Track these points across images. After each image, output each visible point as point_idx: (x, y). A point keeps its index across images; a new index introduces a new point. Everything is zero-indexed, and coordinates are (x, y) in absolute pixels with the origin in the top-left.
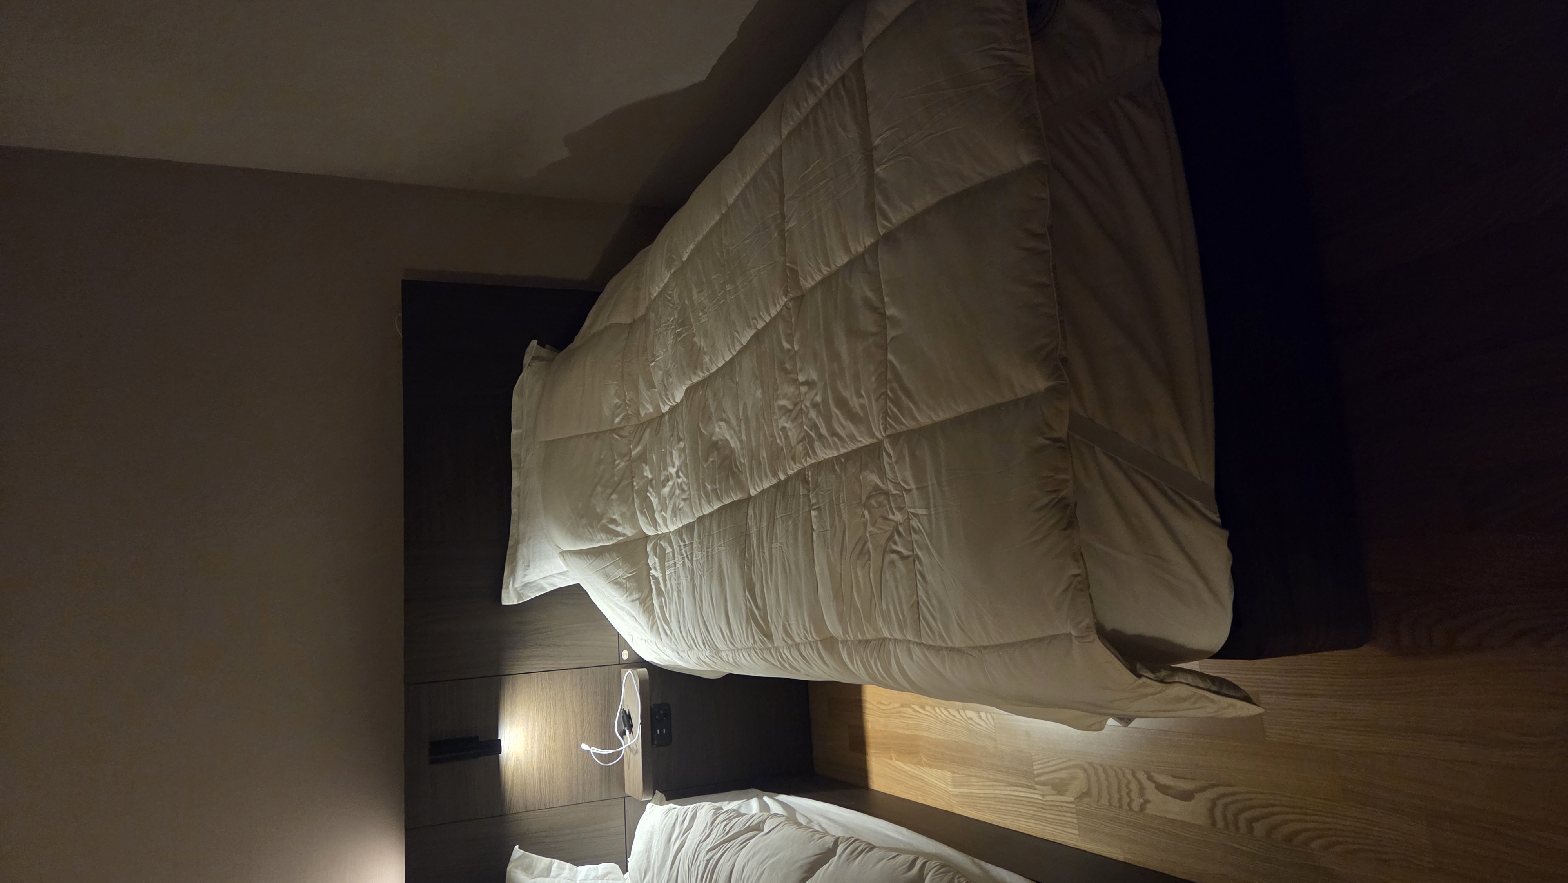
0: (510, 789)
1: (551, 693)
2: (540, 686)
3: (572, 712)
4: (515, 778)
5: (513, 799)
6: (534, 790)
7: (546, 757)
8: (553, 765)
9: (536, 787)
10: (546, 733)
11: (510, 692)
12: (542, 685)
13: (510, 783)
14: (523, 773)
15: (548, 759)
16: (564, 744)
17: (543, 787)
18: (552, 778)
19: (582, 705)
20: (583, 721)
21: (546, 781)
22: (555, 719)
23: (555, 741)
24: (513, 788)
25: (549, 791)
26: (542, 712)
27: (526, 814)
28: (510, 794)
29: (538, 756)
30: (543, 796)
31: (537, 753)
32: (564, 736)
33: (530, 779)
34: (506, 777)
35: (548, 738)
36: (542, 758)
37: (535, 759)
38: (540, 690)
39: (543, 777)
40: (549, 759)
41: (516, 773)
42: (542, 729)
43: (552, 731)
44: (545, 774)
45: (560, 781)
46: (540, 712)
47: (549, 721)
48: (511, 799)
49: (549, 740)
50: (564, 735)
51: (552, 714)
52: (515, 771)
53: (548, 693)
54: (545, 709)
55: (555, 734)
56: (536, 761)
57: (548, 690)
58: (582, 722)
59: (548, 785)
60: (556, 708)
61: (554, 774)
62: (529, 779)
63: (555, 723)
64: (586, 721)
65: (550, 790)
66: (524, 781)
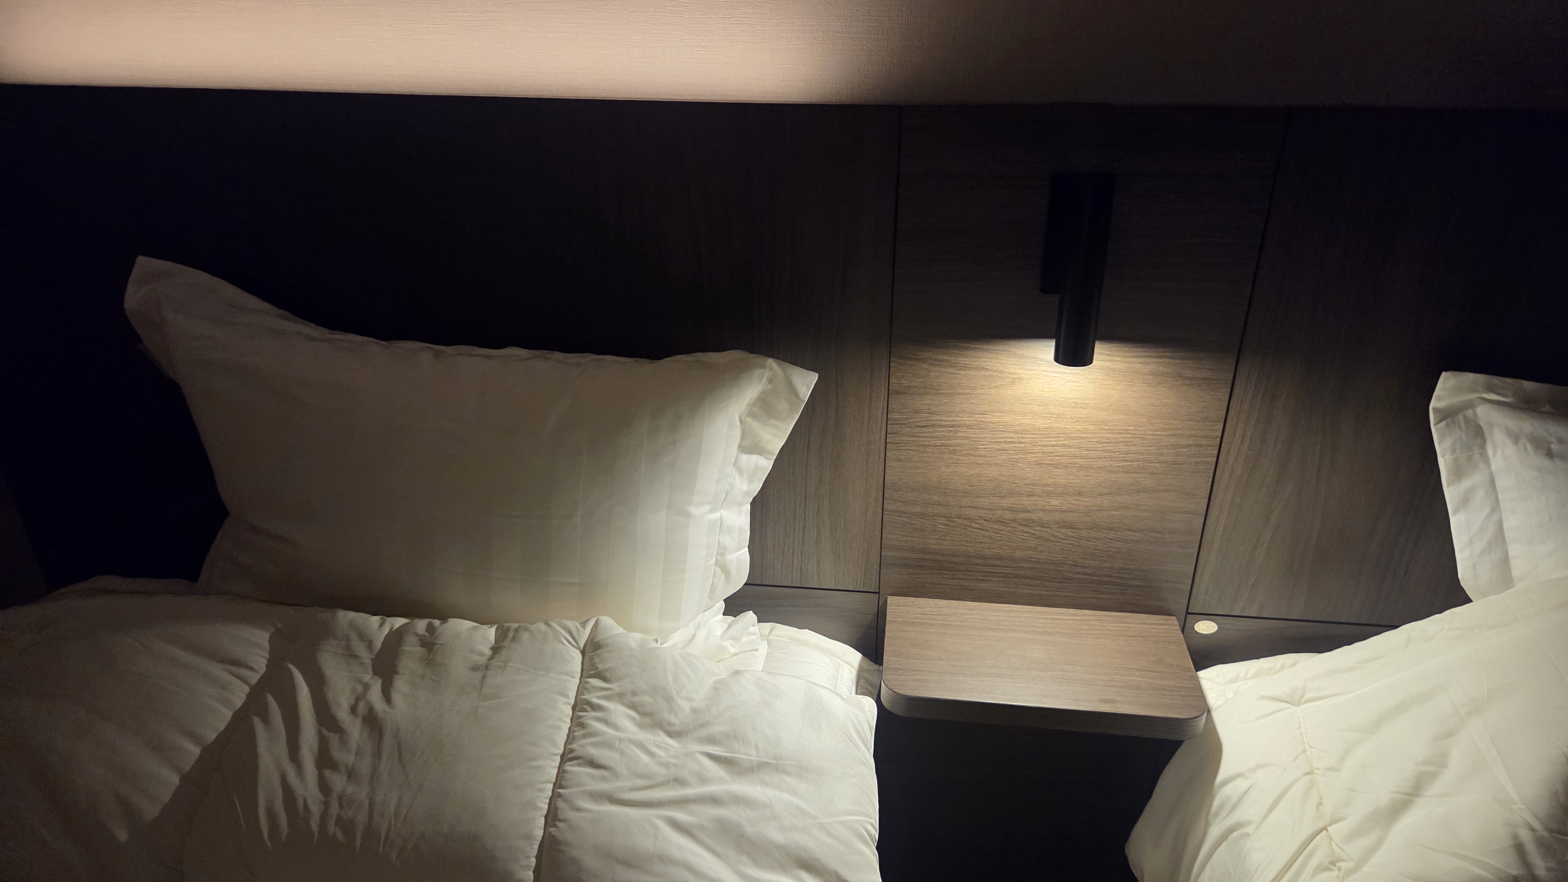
0: (946, 361)
1: (1157, 465)
2: (1184, 442)
3: (1099, 506)
4: (971, 373)
5: (925, 366)
6: (935, 413)
7: (1006, 442)
8: (985, 456)
9: (939, 418)
10: (1064, 446)
11: (1189, 373)
12: (1183, 447)
13: (963, 360)
14: (979, 391)
15: (1000, 447)
16: (1025, 484)
17: (937, 431)
18: (954, 452)
19: (1110, 529)
20: (1071, 528)
21: (949, 438)
22: (1092, 468)
23: (1039, 464)
24: (951, 366)
25: (926, 443)
26: (1117, 443)
27: (884, 391)
28: (936, 360)
29: (1012, 426)
30: (916, 430)
31: (1020, 425)
32: (1045, 485)
33: (964, 405)
34: (979, 354)
35: (1050, 449)
36: (1005, 435)
37: (1008, 418)
38: (1172, 440)
39: (959, 434)
40: (998, 450)
41: (984, 376)
42: (1074, 438)
43: (1066, 460)
44: (965, 438)
45: (944, 469)
46: (1118, 436)
47: (1092, 454)
48: (923, 360)
49: (1044, 453)
50: (1048, 485)
51: (1107, 463)
52: (987, 373)
53: (1162, 459)
54: (1122, 448)
55: (1056, 466)
56: (1001, 420)
57: (1170, 458)
58: (1071, 526)
59: (938, 443)
60: (1119, 471)
61: (961, 458)
62: (962, 404)
63: (1082, 468)
64: (1069, 532)
65: (928, 446)
66: (961, 391)
